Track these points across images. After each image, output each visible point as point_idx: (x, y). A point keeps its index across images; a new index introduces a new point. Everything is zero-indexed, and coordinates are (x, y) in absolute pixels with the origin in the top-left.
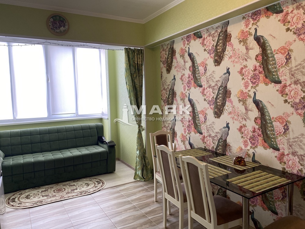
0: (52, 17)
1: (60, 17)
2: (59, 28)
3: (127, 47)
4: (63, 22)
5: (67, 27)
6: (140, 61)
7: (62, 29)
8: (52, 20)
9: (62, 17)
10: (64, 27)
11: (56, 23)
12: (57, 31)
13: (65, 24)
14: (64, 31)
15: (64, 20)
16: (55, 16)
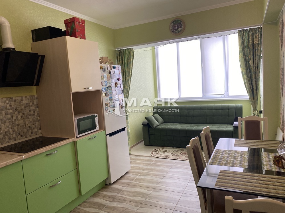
0: (173, 23)
1: (178, 20)
2: (177, 29)
3: (240, 30)
4: (180, 23)
5: (183, 27)
6: (256, 41)
7: (180, 29)
8: (173, 24)
9: (179, 20)
10: (181, 27)
11: (175, 26)
12: (176, 32)
13: (182, 24)
14: (181, 30)
15: (181, 22)
16: (175, 21)
